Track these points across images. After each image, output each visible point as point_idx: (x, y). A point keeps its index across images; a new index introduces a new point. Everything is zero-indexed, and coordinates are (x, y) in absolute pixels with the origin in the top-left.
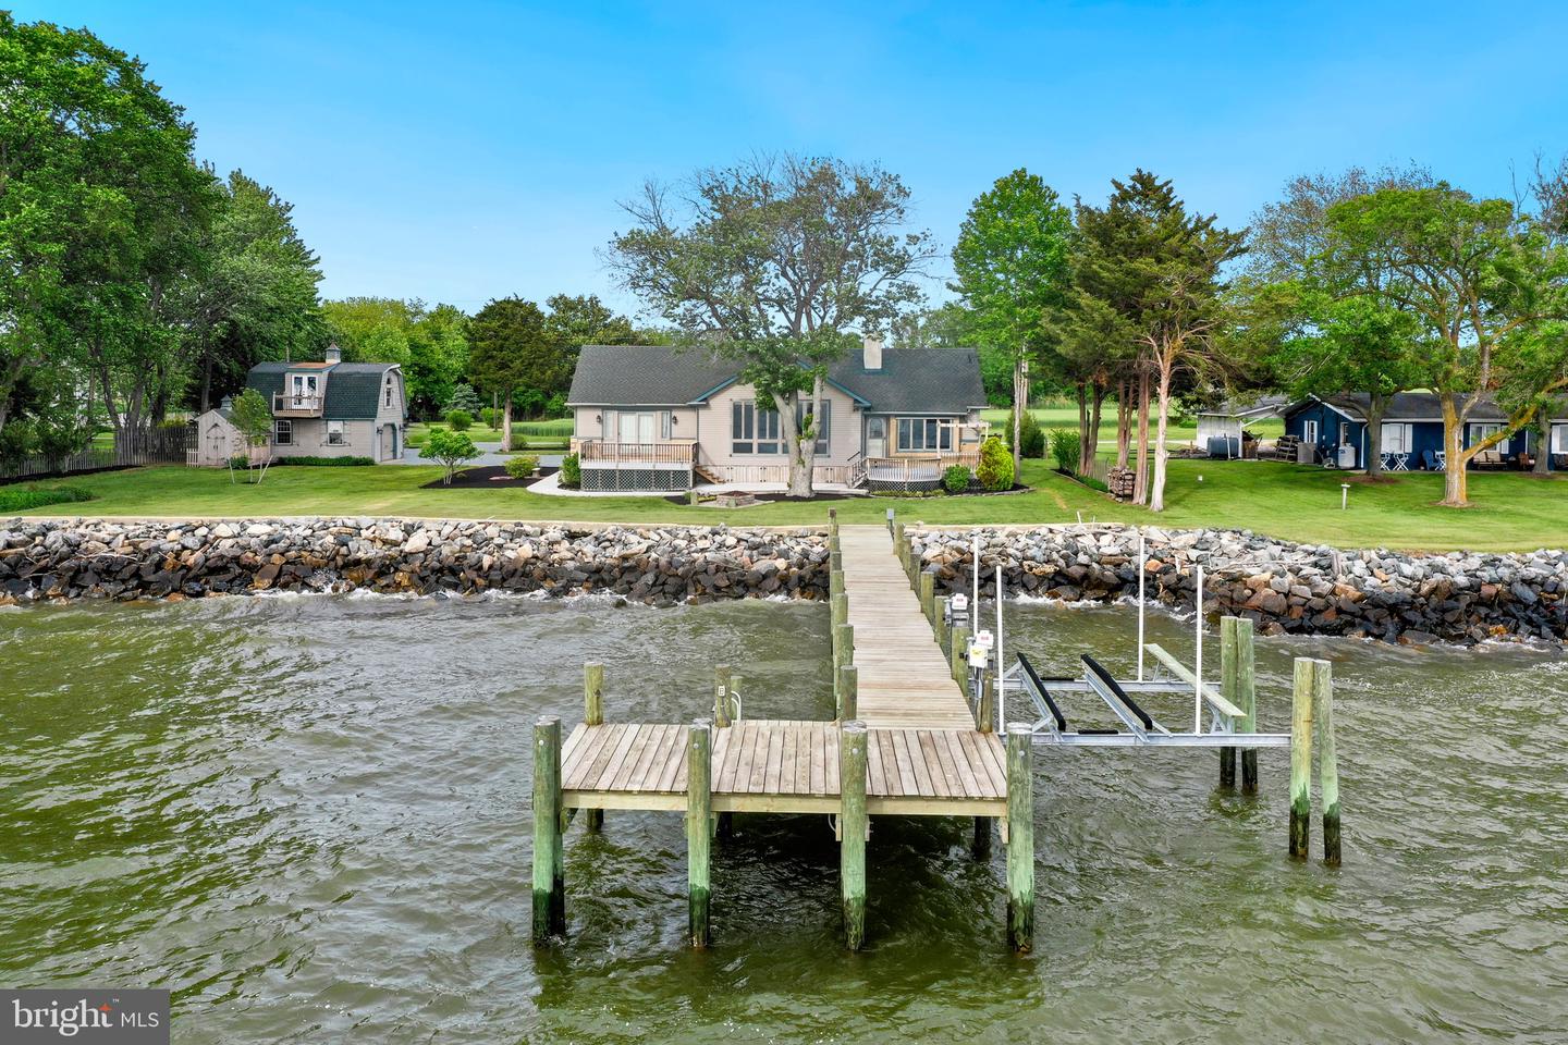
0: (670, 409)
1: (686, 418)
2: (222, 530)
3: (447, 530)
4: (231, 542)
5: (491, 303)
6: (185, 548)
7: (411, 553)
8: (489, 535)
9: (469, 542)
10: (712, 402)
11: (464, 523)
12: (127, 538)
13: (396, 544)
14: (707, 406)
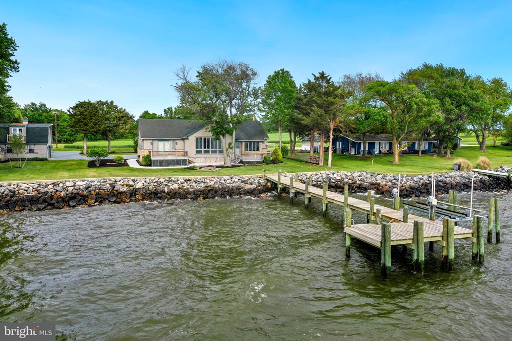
0: (175, 140)
1: (180, 143)
2: (68, 184)
3: (148, 181)
4: (72, 188)
5: (79, 103)
6: (57, 191)
7: (138, 189)
8: (162, 182)
9: (156, 184)
10: (189, 138)
11: (153, 178)
12: (33, 188)
13: (132, 186)
14: (187, 139)
